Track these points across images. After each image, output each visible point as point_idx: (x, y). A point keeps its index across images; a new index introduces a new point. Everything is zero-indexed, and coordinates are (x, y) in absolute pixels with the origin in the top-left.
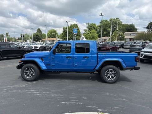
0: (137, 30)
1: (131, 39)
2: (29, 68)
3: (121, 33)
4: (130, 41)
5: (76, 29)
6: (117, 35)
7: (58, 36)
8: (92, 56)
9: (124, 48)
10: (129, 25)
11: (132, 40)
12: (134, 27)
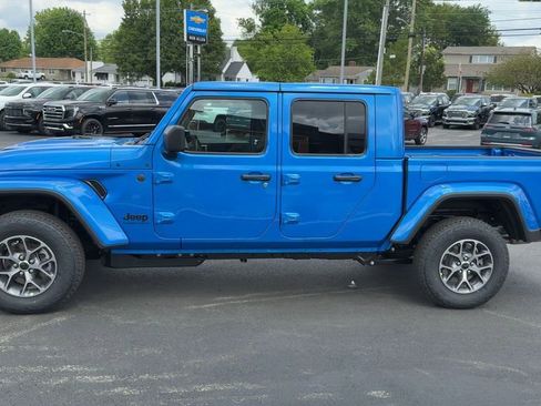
0: (497, 36)
1: (471, 83)
2: (23, 237)
3: (428, 49)
4: (469, 90)
5: (202, 15)
6: (409, 59)
7: (92, 44)
8: (381, 169)
9: (447, 127)
10: (464, 11)
11: (475, 88)
12: (485, 21)
